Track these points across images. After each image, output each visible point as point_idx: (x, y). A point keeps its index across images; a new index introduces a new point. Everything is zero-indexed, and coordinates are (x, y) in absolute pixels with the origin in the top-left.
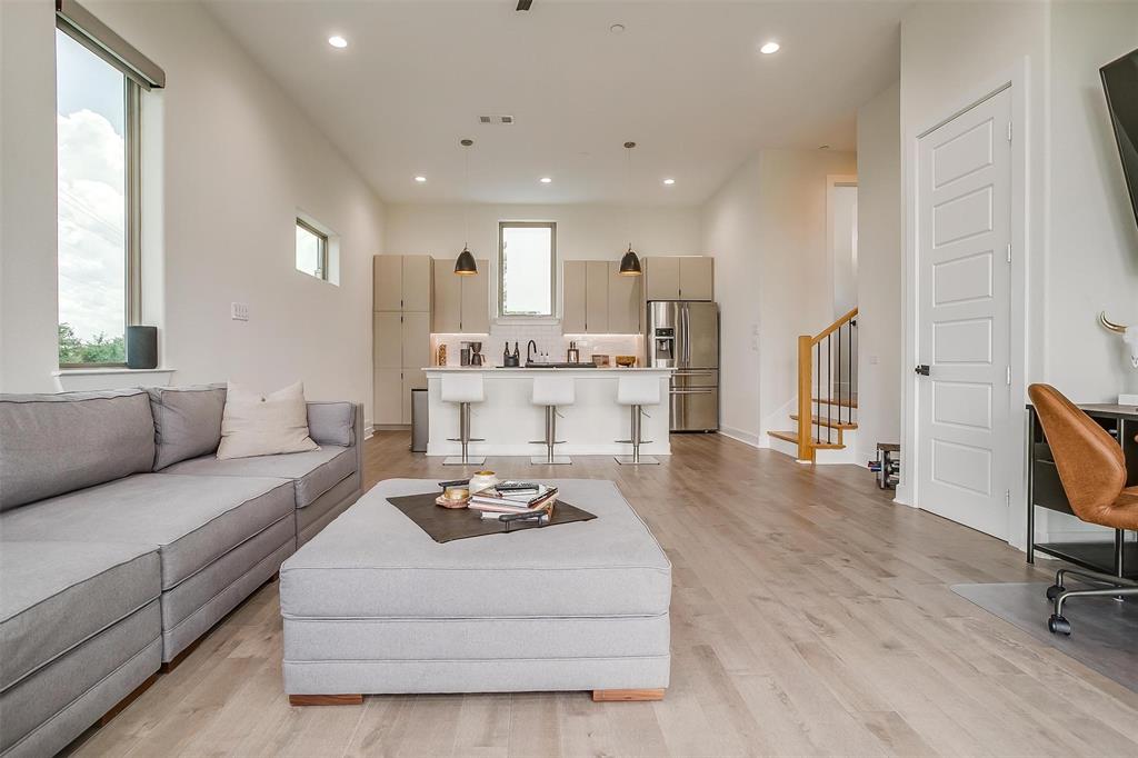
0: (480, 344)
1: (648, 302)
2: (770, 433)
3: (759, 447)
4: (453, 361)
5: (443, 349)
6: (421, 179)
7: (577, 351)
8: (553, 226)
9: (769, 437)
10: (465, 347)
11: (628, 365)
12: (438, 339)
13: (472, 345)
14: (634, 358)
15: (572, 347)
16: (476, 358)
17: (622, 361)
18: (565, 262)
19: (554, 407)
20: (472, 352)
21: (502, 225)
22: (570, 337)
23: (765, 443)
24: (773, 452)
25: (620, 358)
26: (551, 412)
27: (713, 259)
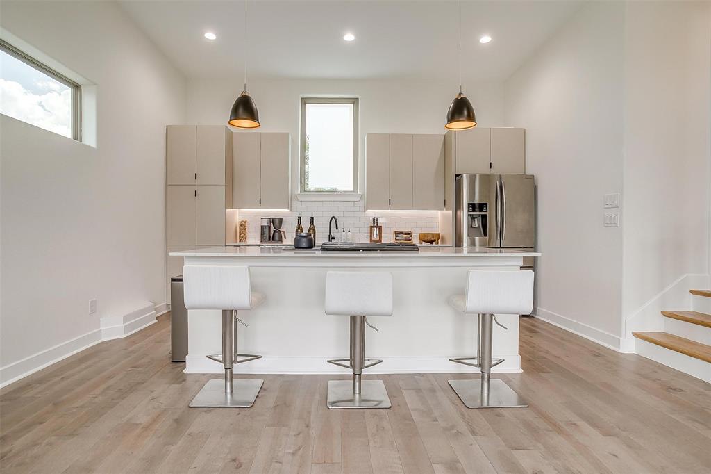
0: (281, 220)
1: (457, 176)
2: (636, 335)
3: (620, 352)
4: (254, 238)
5: (243, 225)
6: (210, 36)
7: (380, 228)
8: (355, 101)
9: (634, 339)
10: (265, 223)
11: (431, 242)
12: (237, 215)
13: (273, 221)
14: (439, 234)
15: (375, 225)
16: (277, 234)
17: (426, 238)
18: (369, 135)
19: (363, 319)
20: (273, 229)
21: (305, 101)
22: (372, 213)
23: (629, 346)
24: (641, 360)
25: (424, 235)
26: (358, 324)
27: (525, 131)
